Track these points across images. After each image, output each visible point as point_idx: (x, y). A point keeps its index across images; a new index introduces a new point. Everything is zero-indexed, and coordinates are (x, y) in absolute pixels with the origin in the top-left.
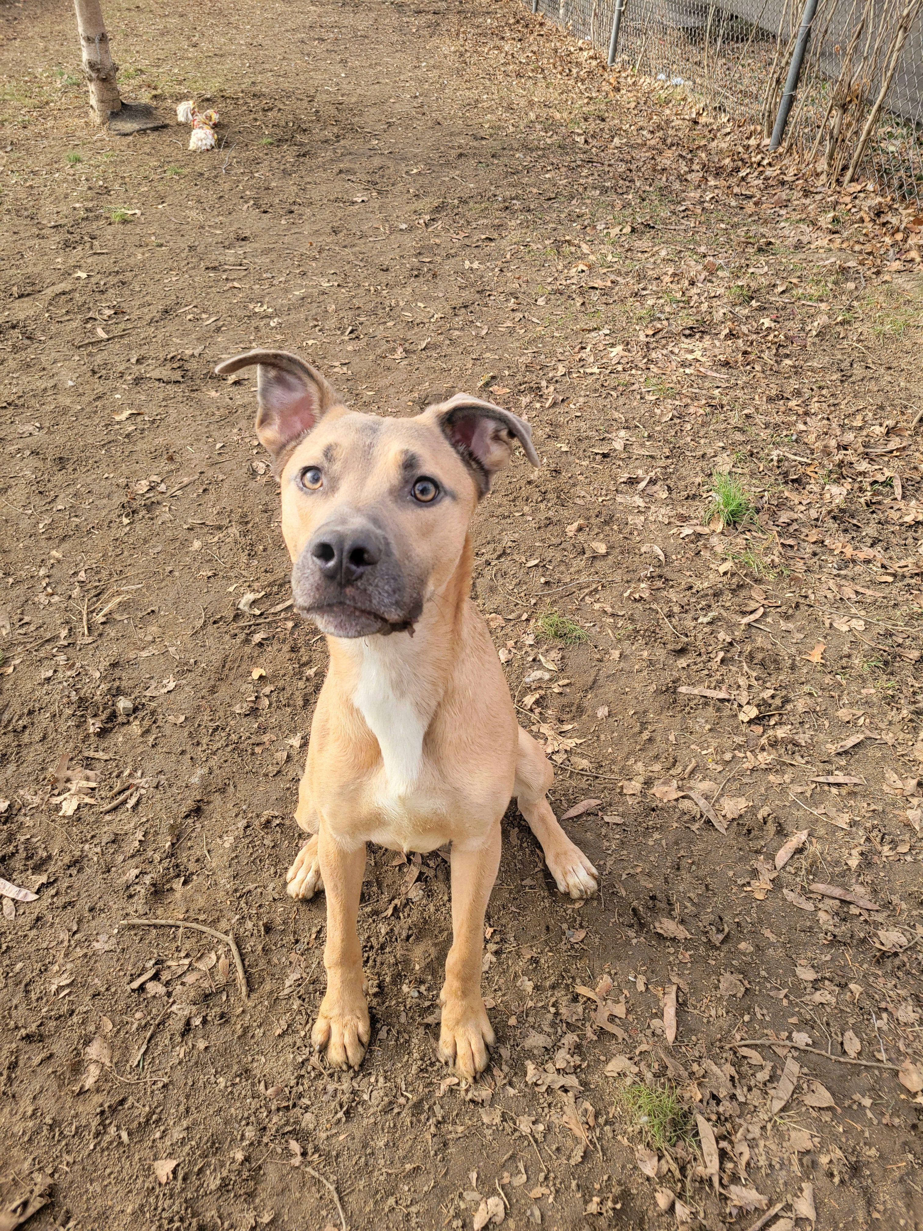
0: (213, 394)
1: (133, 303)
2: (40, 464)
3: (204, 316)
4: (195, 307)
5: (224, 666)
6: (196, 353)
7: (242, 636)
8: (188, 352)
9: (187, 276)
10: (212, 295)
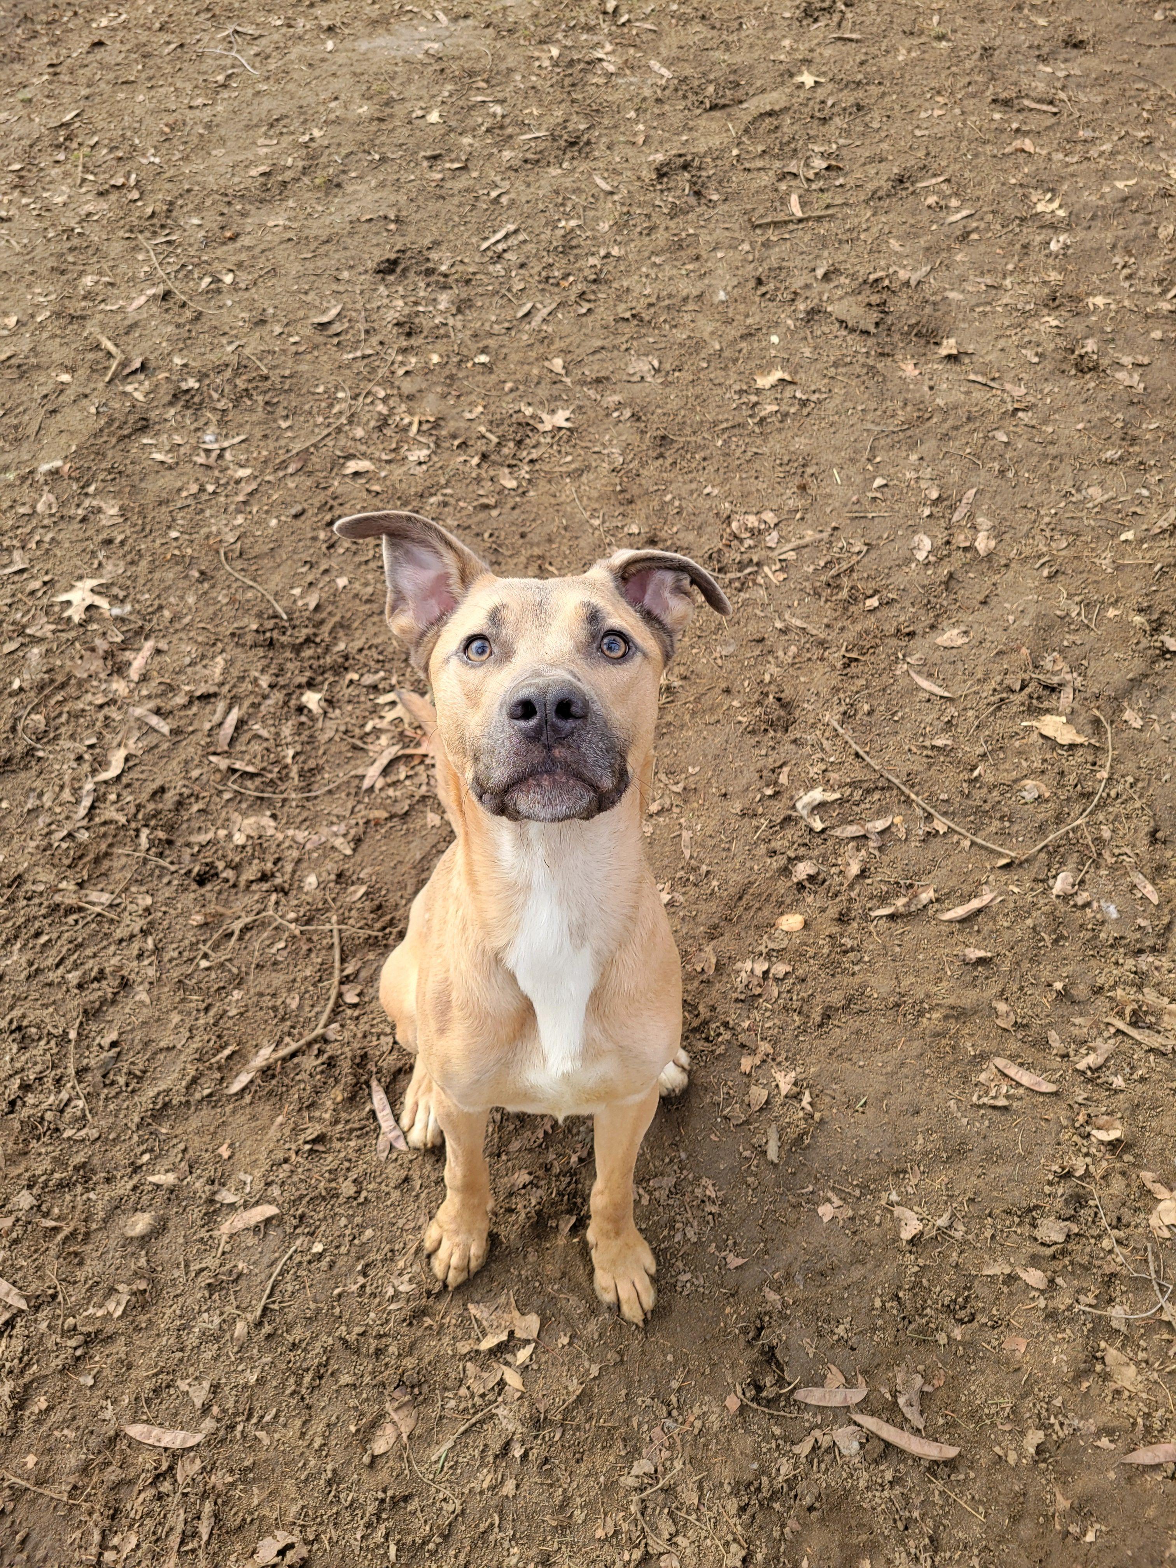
0: (909, 370)
1: (859, 151)
2: (635, 439)
3: (954, 203)
4: (948, 181)
5: (740, 898)
6: (914, 278)
7: (782, 861)
8: (903, 275)
9: (957, 111)
10: (982, 159)
